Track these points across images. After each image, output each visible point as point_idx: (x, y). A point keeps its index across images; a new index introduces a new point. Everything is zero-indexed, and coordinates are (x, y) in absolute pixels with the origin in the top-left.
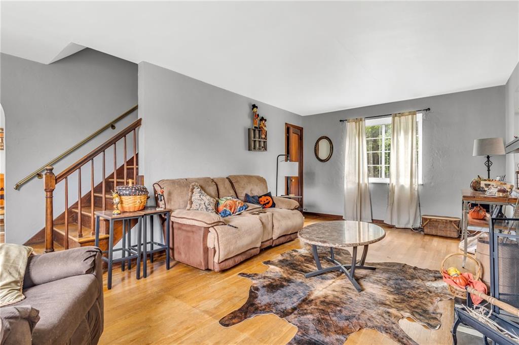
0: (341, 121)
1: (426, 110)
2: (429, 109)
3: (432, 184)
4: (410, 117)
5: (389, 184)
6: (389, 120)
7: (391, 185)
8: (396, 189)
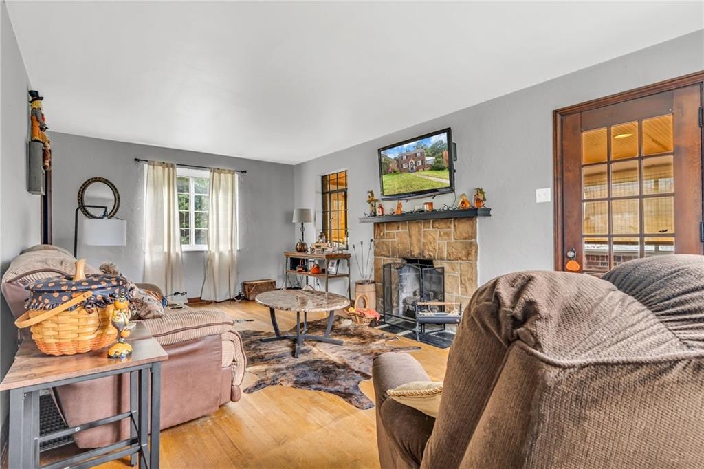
0: (136, 160)
1: (242, 172)
2: (245, 172)
3: (247, 249)
4: (230, 175)
5: (206, 252)
6: (206, 174)
7: (209, 253)
8: (217, 256)
